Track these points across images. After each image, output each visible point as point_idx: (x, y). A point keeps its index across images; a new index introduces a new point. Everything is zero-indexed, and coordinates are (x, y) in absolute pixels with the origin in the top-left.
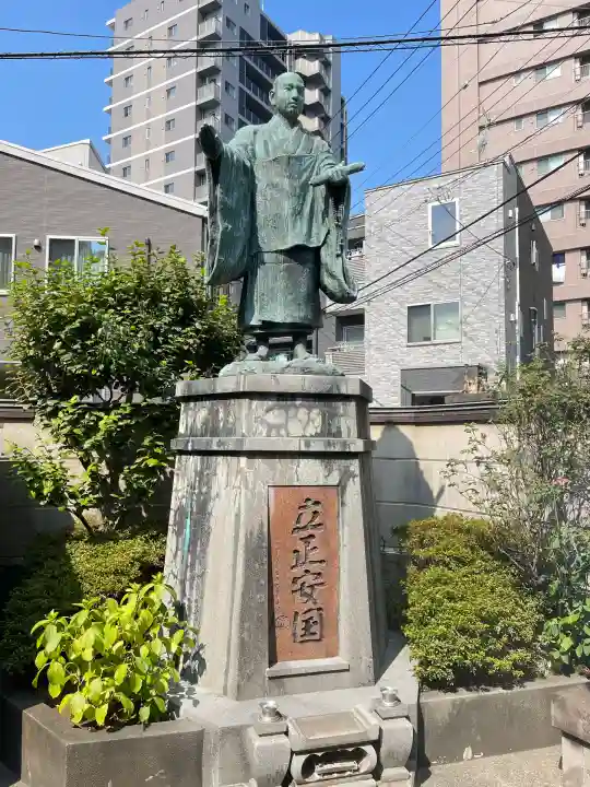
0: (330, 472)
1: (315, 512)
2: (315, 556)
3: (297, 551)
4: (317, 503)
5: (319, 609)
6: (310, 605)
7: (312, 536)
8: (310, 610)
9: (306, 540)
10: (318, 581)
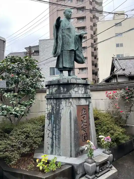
0: (87, 102)
1: (85, 111)
2: (85, 121)
3: (82, 120)
4: (85, 109)
5: (86, 133)
6: (85, 133)
7: (84, 117)
8: (85, 134)
9: (83, 118)
10: (86, 127)
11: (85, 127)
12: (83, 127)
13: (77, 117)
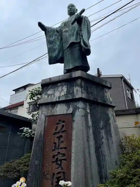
0: (69, 108)
1: (63, 126)
2: (62, 145)
3: (55, 143)
4: (63, 122)
5: (64, 173)
6: (60, 170)
7: (61, 136)
8: (59, 173)
9: (59, 138)
10: (64, 158)
11: (60, 157)
12: (56, 157)
13: (42, 135)
